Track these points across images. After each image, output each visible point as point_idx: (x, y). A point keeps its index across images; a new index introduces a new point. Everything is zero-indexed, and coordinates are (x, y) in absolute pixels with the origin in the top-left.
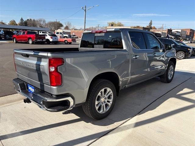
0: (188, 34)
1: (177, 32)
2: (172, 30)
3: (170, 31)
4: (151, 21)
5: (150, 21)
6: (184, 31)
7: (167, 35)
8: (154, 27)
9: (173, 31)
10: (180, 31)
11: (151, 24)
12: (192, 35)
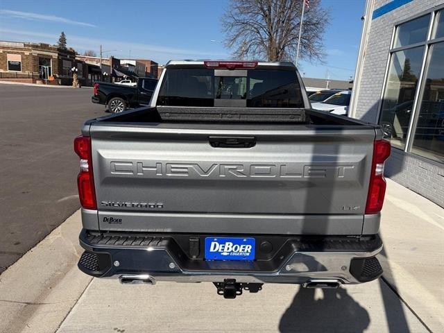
0: (149, 71)
1: (129, 65)
2: (119, 61)
3: (115, 62)
4: (63, 33)
5: (61, 35)
6: (141, 64)
7: (113, 70)
8: (71, 49)
9: (122, 62)
10: (134, 63)
11: (63, 40)
12: (154, 74)
